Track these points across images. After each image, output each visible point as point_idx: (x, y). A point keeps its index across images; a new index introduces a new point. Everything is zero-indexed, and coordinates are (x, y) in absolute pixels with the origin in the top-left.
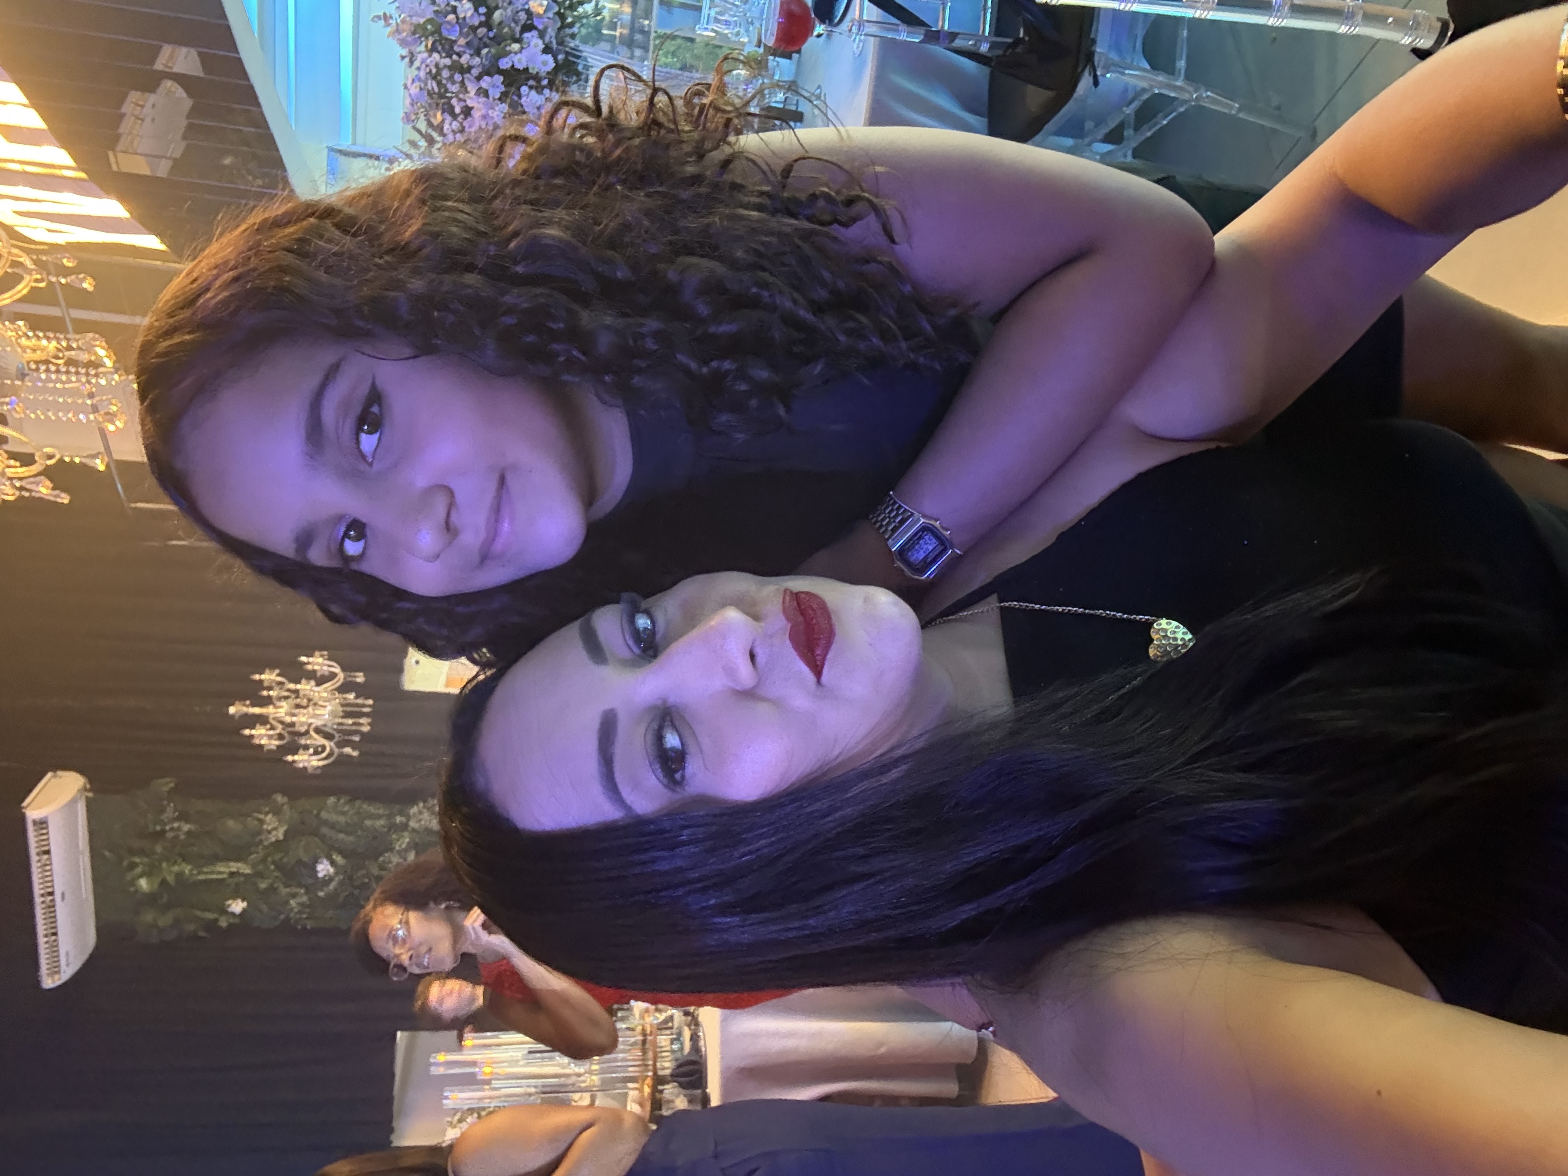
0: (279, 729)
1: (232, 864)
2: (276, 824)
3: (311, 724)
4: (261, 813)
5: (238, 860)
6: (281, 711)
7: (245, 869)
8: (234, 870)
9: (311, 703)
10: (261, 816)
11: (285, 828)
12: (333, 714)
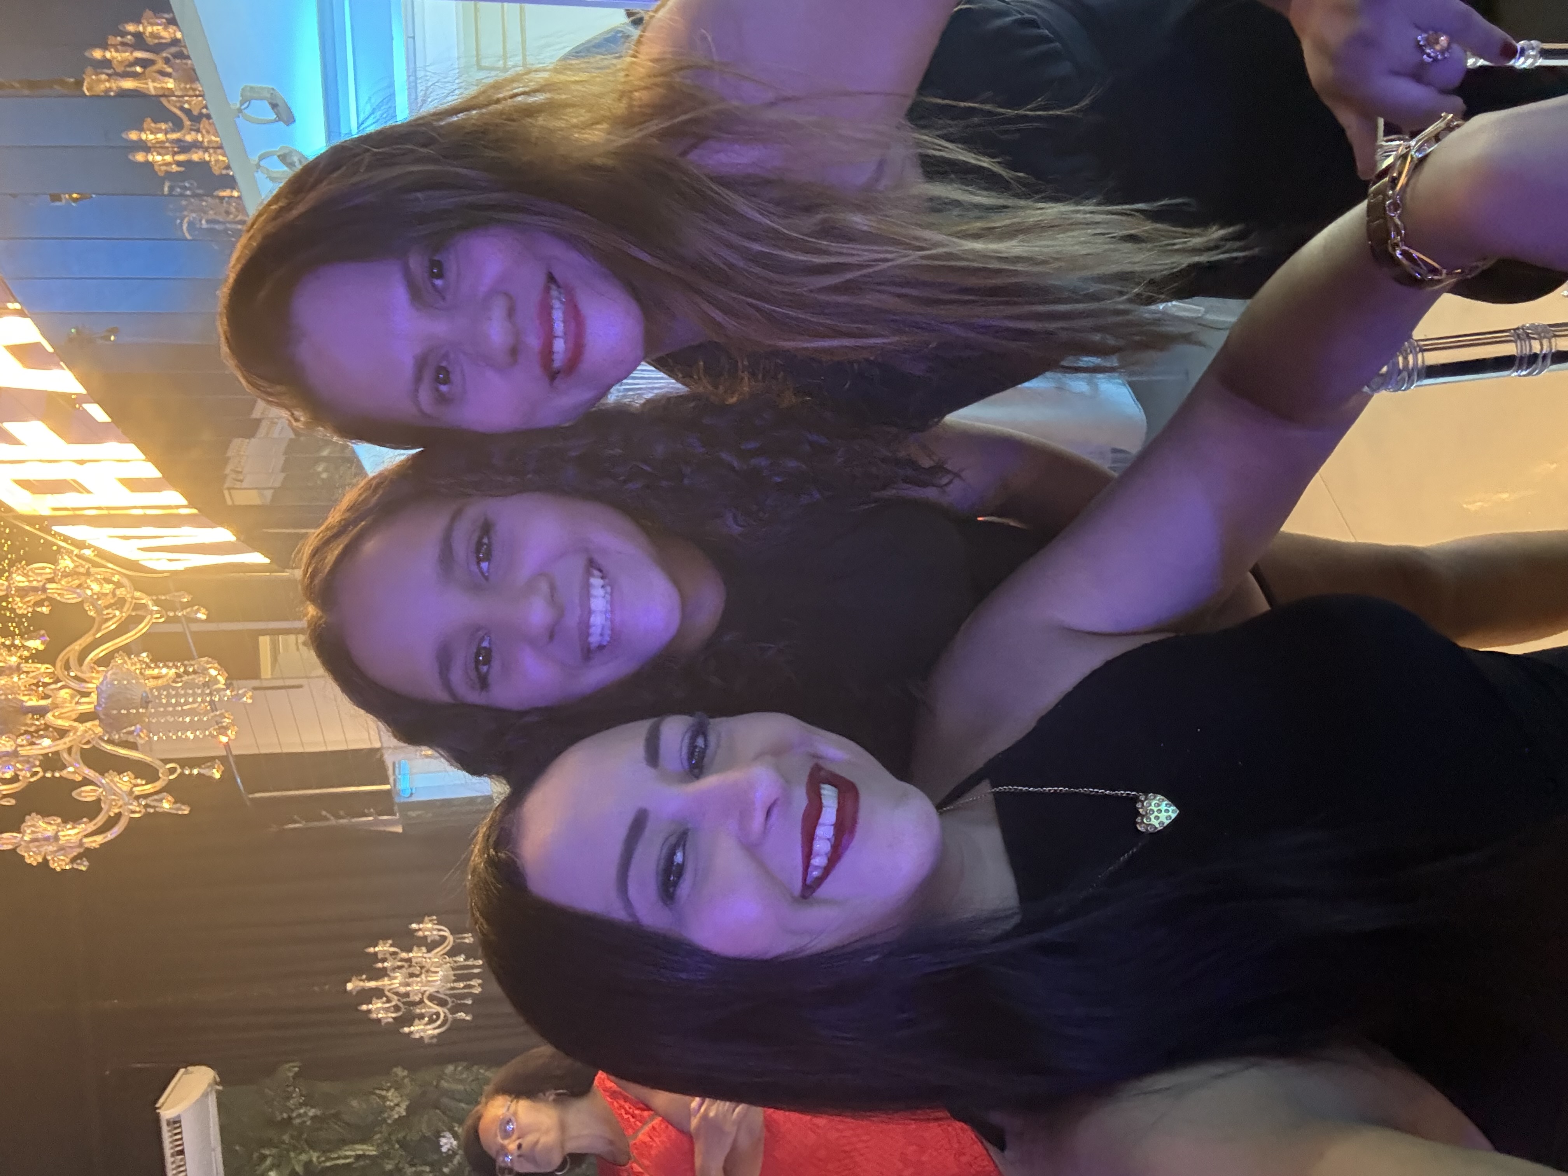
0: (395, 1000)
1: (358, 1146)
2: (399, 1099)
3: (425, 991)
4: (383, 1089)
5: (363, 1141)
6: (395, 982)
7: (371, 1150)
8: (360, 1152)
9: (423, 971)
10: (384, 1093)
11: (407, 1103)
12: (445, 979)
